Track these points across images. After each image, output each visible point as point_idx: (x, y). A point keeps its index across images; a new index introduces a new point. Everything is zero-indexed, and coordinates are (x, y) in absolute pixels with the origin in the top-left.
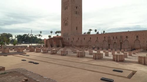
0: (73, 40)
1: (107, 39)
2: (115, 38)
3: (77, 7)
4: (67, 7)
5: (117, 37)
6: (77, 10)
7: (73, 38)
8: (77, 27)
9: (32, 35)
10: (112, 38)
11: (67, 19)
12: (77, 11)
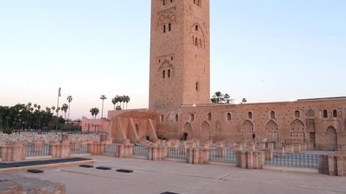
0: (193, 119)
1: (306, 117)
2: (329, 115)
3: (197, 26)
4: (170, 25)
5: (338, 111)
6: (199, 35)
7: (193, 115)
8: (197, 84)
9: (39, 107)
10: (321, 114)
11: (169, 58)
12: (198, 39)
